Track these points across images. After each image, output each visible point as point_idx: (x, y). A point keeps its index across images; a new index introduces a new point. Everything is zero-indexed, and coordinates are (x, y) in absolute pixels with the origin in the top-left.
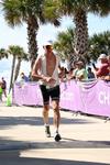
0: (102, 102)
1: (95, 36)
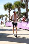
1: (22, 13)
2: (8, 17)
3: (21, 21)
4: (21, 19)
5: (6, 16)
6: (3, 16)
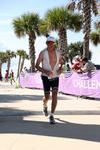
1: (72, 44)
2: (27, 57)
6: (13, 55)
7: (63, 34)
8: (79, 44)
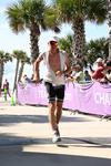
0: (97, 102)
1: (92, 42)
2: (28, 61)
3: (88, 78)
4: (89, 70)
5: (20, 55)
7: (79, 27)
8: (102, 41)
